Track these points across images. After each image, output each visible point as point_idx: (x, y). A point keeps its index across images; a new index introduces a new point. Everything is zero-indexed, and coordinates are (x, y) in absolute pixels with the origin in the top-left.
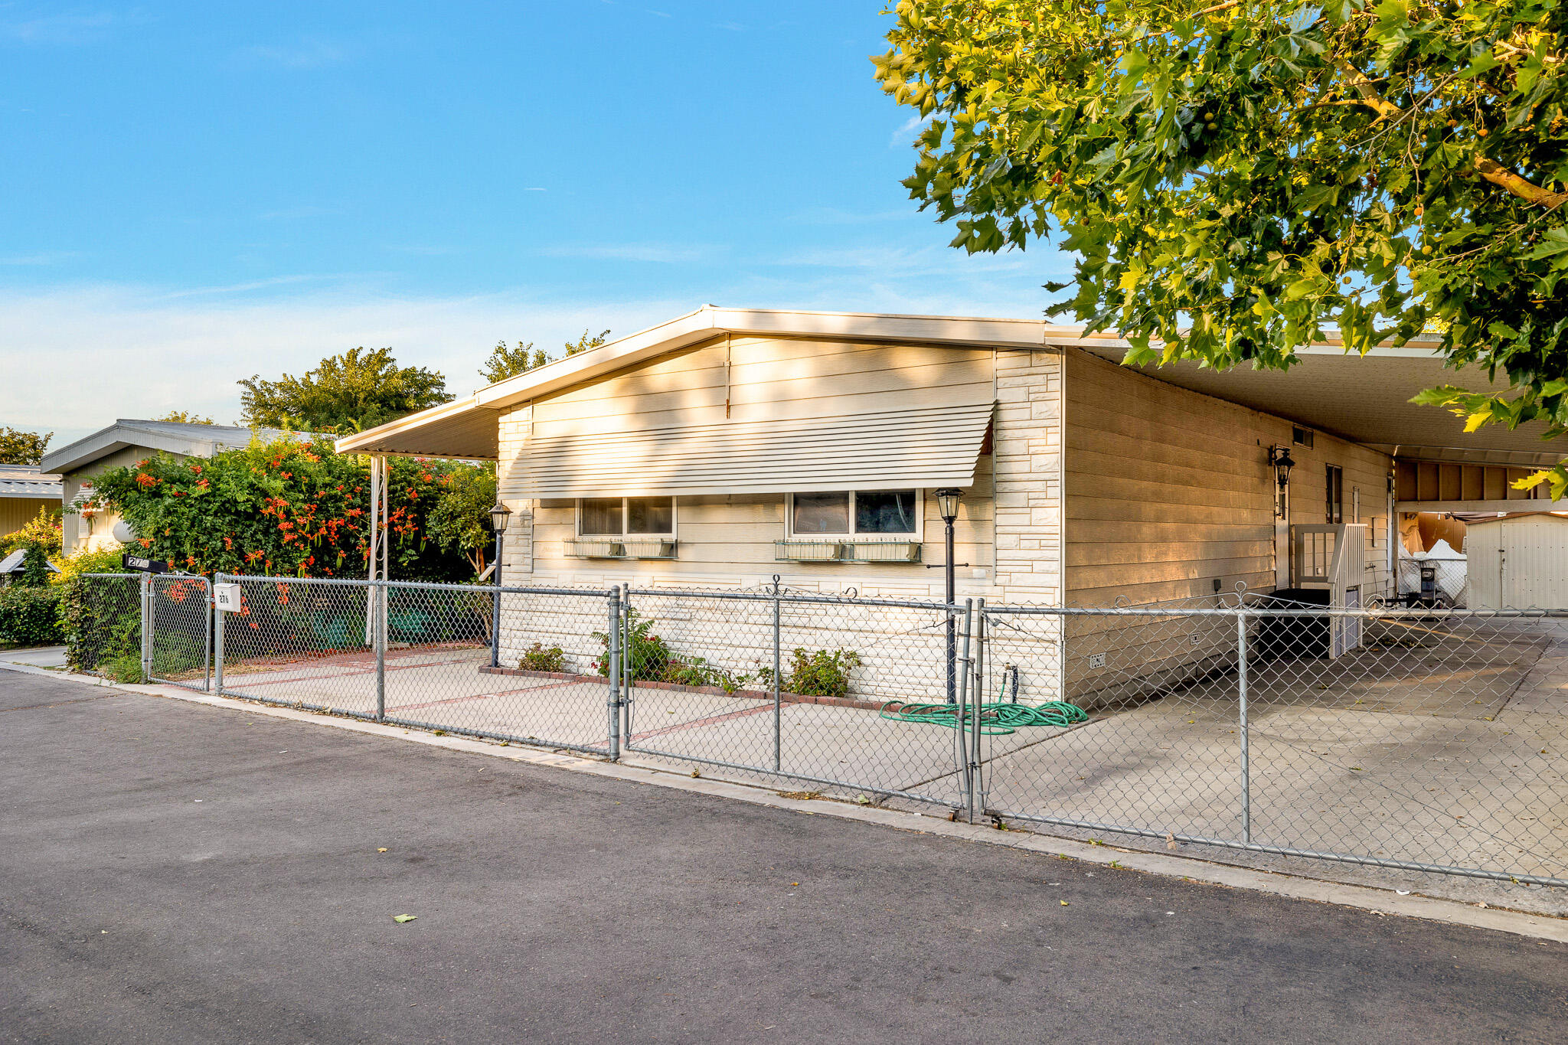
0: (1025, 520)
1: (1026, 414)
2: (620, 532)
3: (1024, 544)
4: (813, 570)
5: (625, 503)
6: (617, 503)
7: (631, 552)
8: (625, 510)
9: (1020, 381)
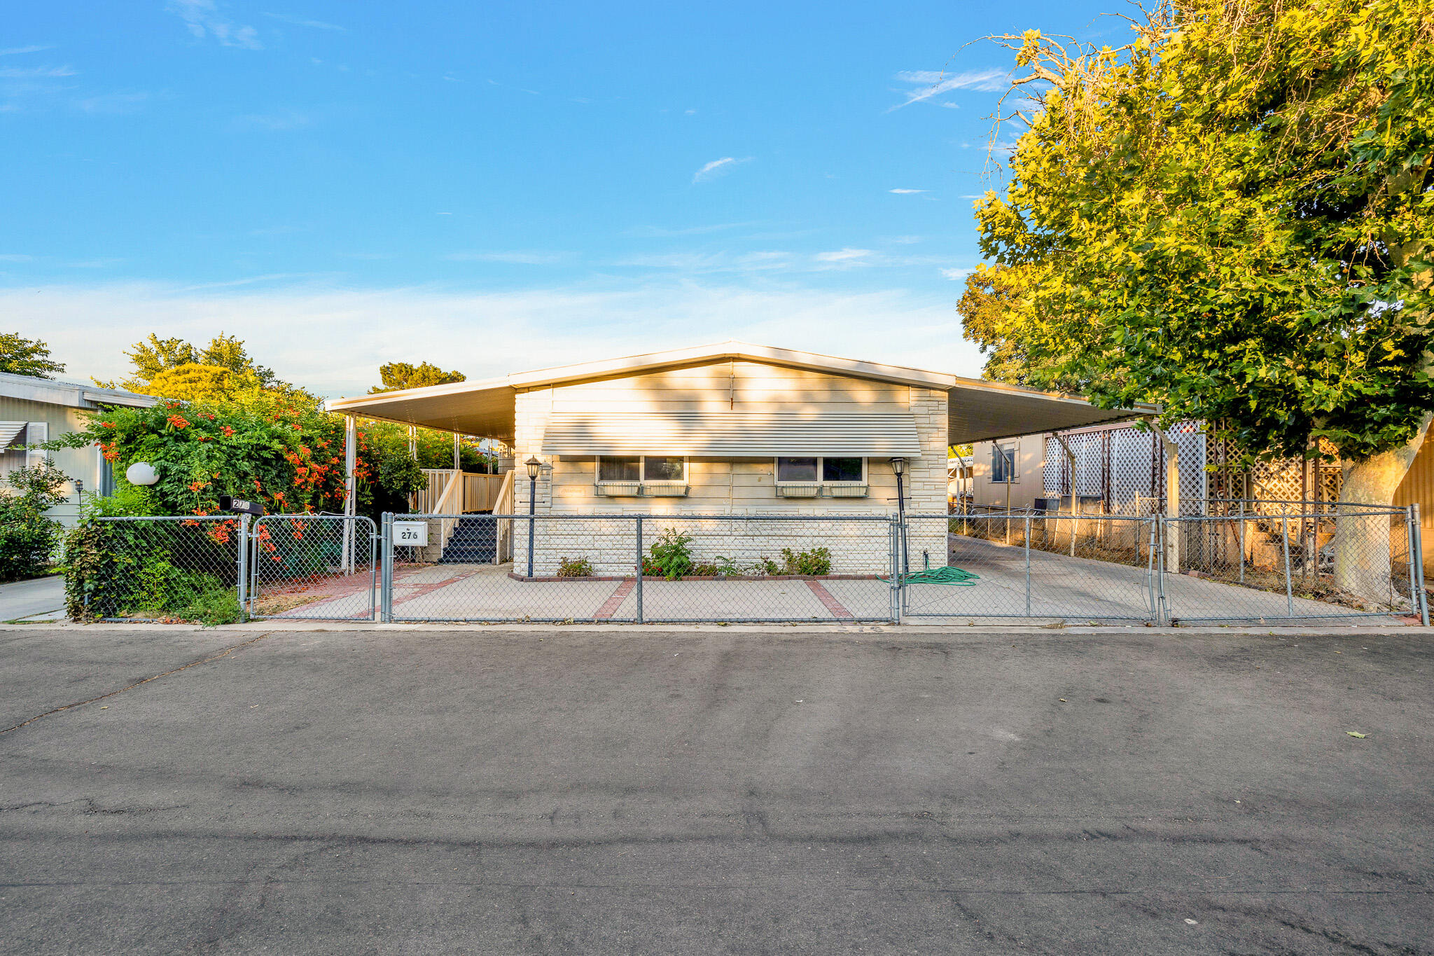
0: (927, 475)
1: (927, 421)
2: (638, 479)
3: (926, 487)
4: (794, 502)
5: (642, 459)
6: (636, 459)
7: (647, 492)
8: (642, 465)
9: (924, 403)
